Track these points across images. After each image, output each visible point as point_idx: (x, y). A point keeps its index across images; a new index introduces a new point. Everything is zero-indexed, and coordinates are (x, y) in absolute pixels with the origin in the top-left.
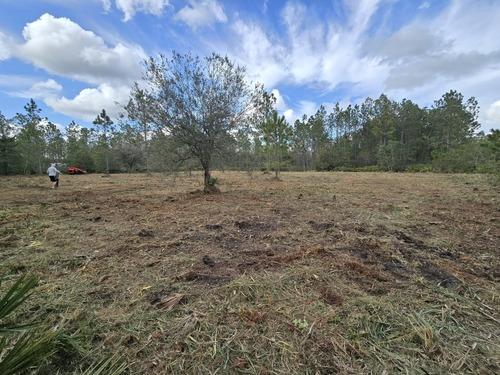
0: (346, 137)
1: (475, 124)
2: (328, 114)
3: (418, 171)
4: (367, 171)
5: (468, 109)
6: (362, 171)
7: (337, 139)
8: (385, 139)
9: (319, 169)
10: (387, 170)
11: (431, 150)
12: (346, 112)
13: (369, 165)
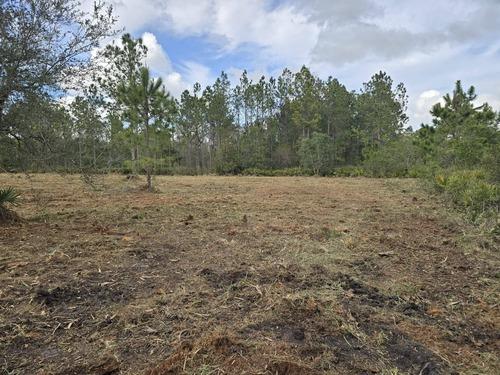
0: (258, 123)
1: (403, 117)
2: (233, 86)
3: (349, 175)
4: (287, 174)
5: (397, 97)
6: (282, 174)
7: (246, 126)
8: (309, 129)
9: (221, 172)
10: (312, 174)
11: (361, 147)
12: (258, 86)
13: (289, 166)
